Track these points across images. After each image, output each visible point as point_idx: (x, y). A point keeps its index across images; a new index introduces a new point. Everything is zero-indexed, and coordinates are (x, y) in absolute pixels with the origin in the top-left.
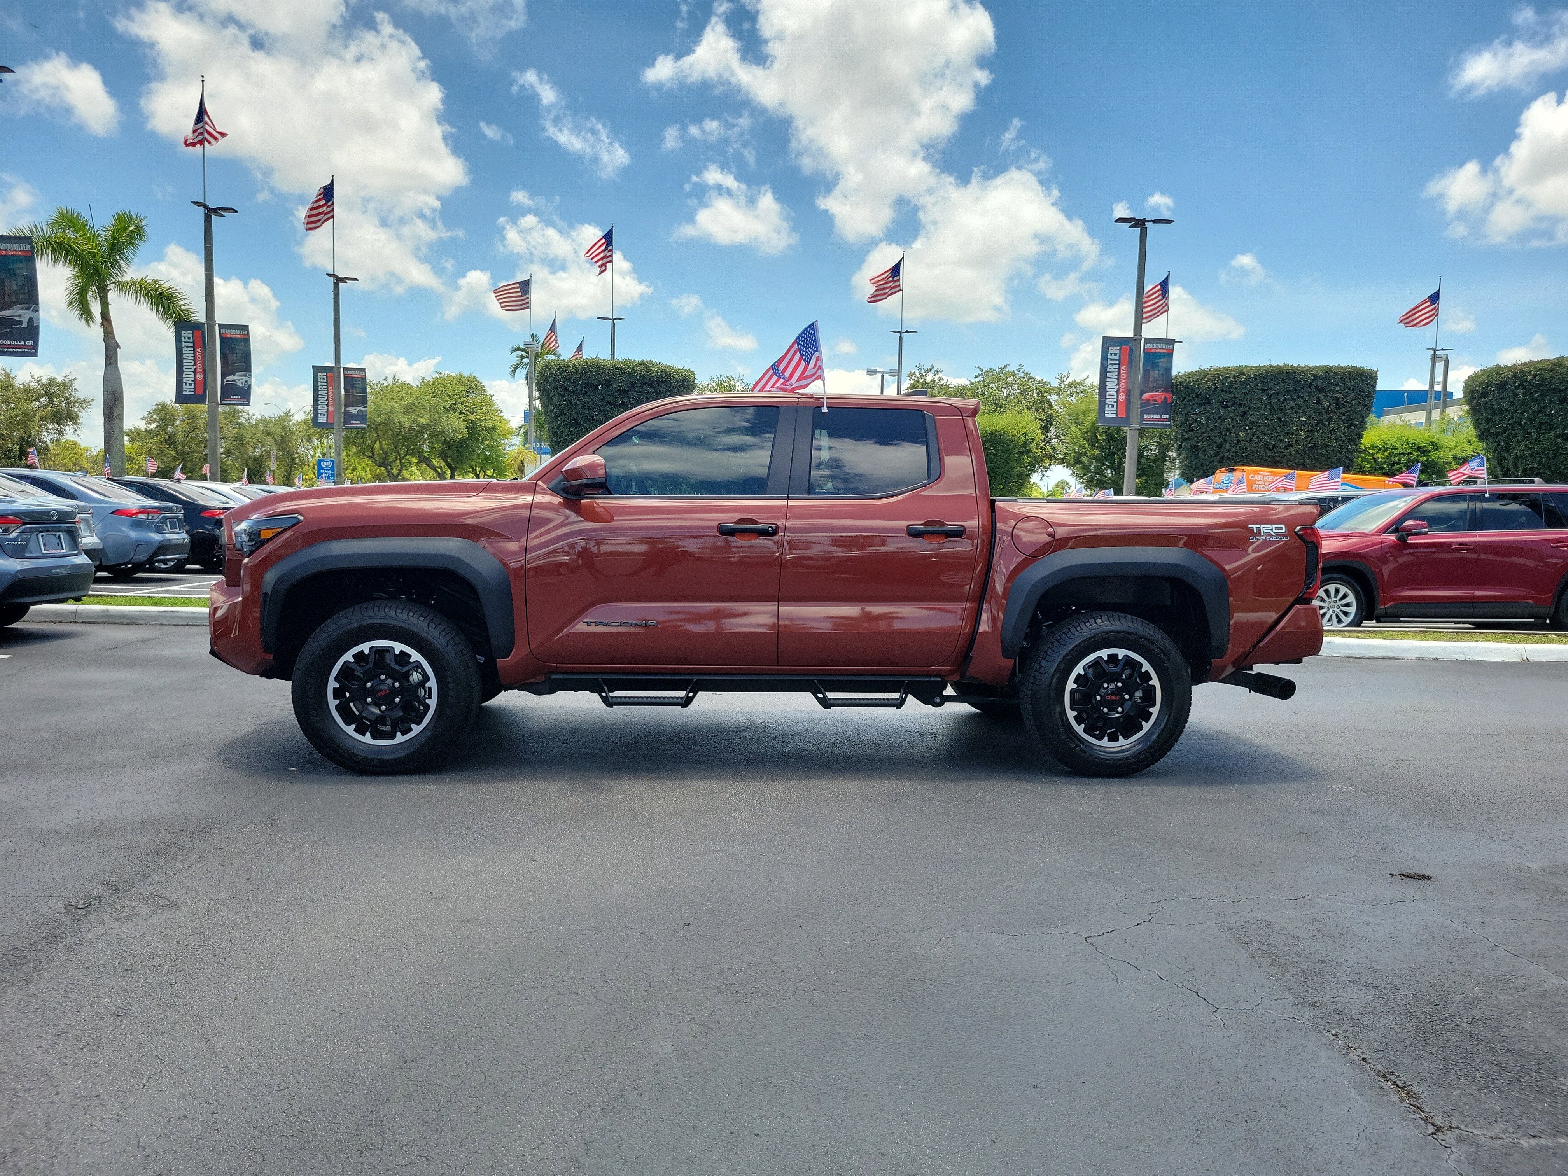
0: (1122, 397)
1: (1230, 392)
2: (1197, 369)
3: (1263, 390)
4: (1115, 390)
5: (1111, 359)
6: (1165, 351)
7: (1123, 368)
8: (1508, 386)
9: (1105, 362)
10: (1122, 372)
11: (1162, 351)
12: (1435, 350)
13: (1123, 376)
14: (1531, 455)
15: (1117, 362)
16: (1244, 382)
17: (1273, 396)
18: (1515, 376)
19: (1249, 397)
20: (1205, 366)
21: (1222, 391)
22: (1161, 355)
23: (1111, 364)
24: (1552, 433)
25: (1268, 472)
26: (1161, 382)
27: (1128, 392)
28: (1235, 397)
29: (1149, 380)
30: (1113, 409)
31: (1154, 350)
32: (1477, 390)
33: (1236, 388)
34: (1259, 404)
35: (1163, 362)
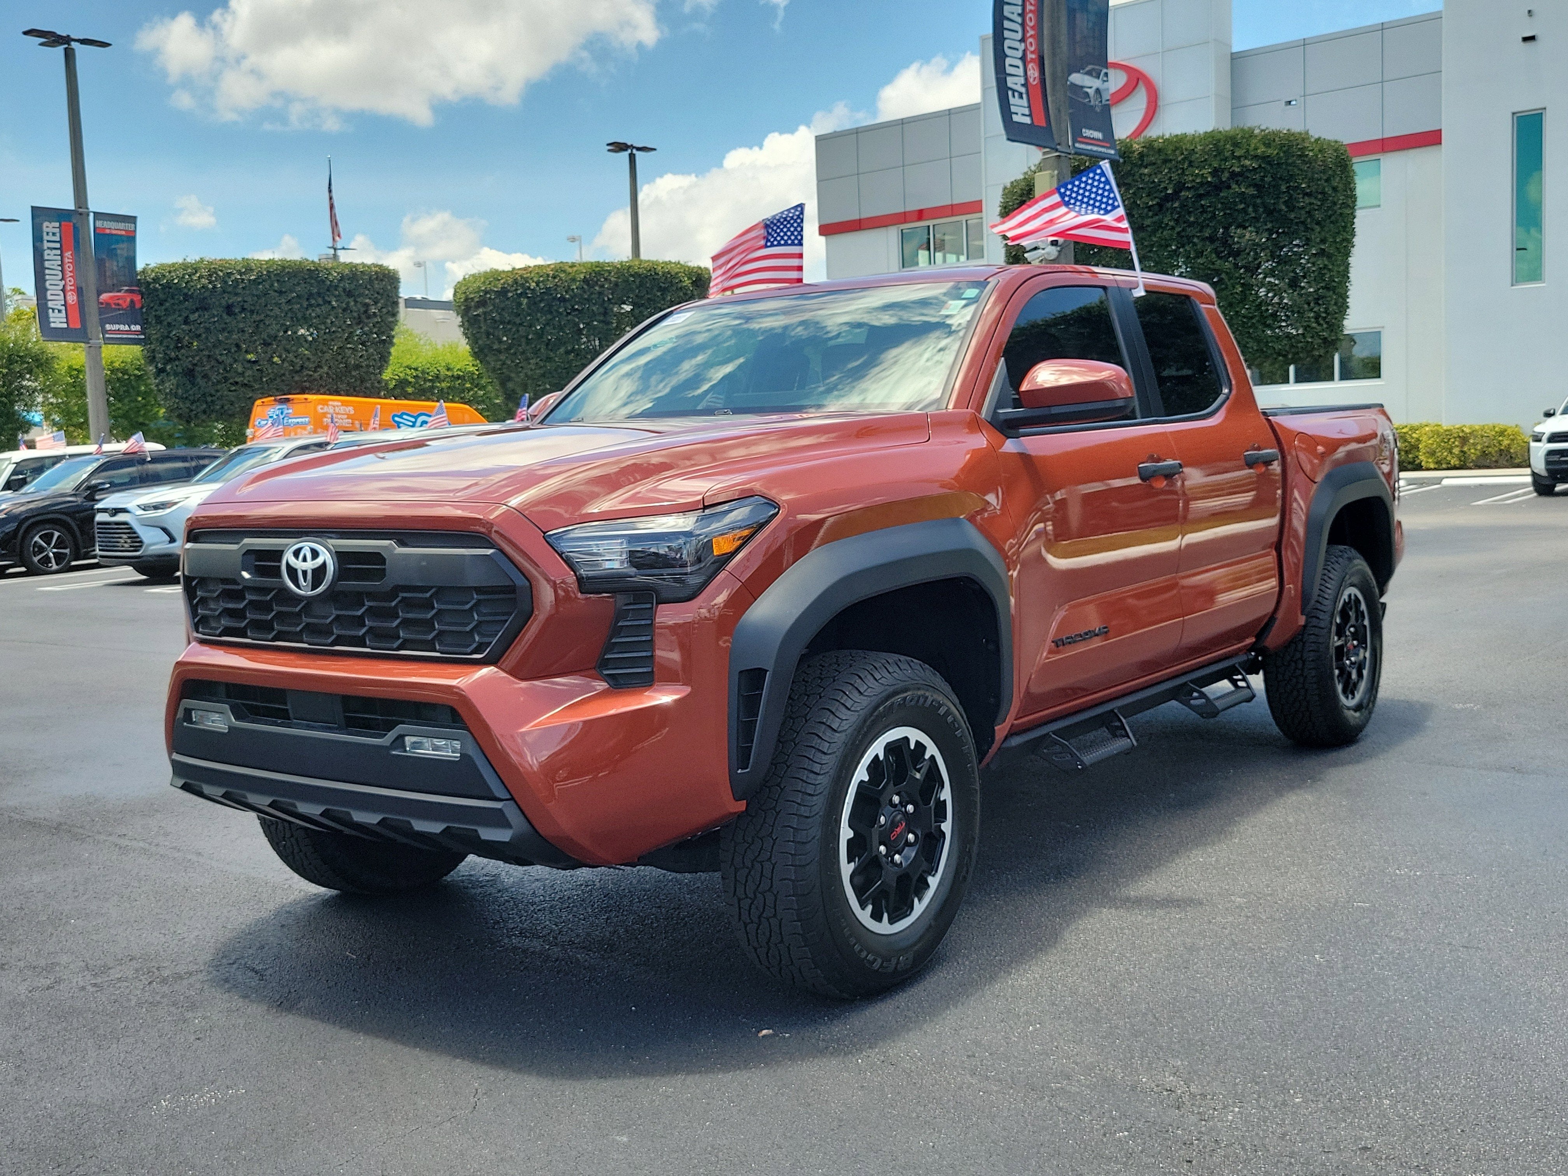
0: (72, 298)
1: (236, 294)
2: (181, 261)
3: (281, 293)
4: (61, 287)
5: (48, 241)
6: (123, 233)
7: (68, 254)
8: (510, 295)
9: (38, 244)
10: (66, 260)
11: (119, 232)
12: (335, 249)
13: (69, 268)
14: (543, 375)
15: (58, 245)
16: (254, 280)
17: (294, 300)
18: (516, 282)
19: (263, 300)
20: (193, 258)
21: (224, 292)
22: (118, 239)
23: (48, 248)
24: (562, 350)
25: (338, 401)
26: (122, 278)
27: (79, 291)
28: (245, 301)
29: (105, 275)
30: (60, 315)
31: (108, 231)
32: (472, 299)
33: (243, 288)
34: (277, 311)
35: (123, 249)
